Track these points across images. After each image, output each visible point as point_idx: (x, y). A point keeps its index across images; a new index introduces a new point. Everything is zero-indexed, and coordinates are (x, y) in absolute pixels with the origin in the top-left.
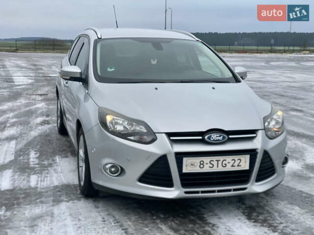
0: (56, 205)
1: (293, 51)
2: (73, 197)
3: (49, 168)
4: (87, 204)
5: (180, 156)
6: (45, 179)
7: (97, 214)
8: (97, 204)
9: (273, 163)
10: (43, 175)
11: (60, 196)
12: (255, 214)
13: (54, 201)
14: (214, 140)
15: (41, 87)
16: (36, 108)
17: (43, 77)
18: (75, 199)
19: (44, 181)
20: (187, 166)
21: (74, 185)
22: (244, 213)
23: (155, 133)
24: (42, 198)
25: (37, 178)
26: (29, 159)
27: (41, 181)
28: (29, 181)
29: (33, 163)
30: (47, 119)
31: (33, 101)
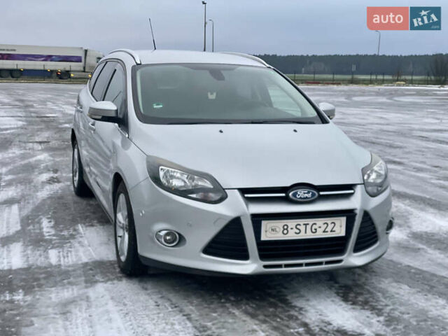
0: (91, 286)
1: (382, 82)
2: (111, 277)
3: (72, 241)
4: (131, 285)
5: (257, 219)
6: (69, 254)
7: (147, 297)
8: (145, 286)
9: (374, 228)
10: (66, 249)
11: (94, 276)
12: (352, 295)
13: (86, 282)
14: (301, 198)
15: (38, 131)
16: (36, 161)
17: (37, 117)
18: (114, 279)
19: (68, 256)
20: (266, 231)
21: (110, 261)
22: (338, 294)
23: (224, 189)
24: (69, 278)
25: (58, 254)
26: (41, 229)
27: (64, 257)
28: (47, 258)
29: (48, 234)
30: (56, 175)
31: (30, 151)
